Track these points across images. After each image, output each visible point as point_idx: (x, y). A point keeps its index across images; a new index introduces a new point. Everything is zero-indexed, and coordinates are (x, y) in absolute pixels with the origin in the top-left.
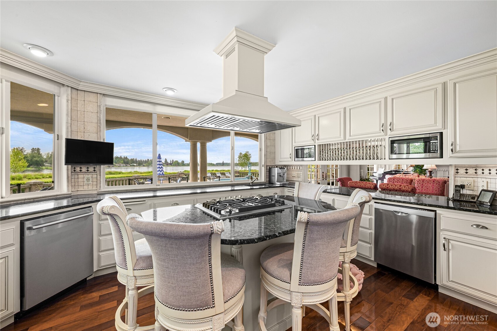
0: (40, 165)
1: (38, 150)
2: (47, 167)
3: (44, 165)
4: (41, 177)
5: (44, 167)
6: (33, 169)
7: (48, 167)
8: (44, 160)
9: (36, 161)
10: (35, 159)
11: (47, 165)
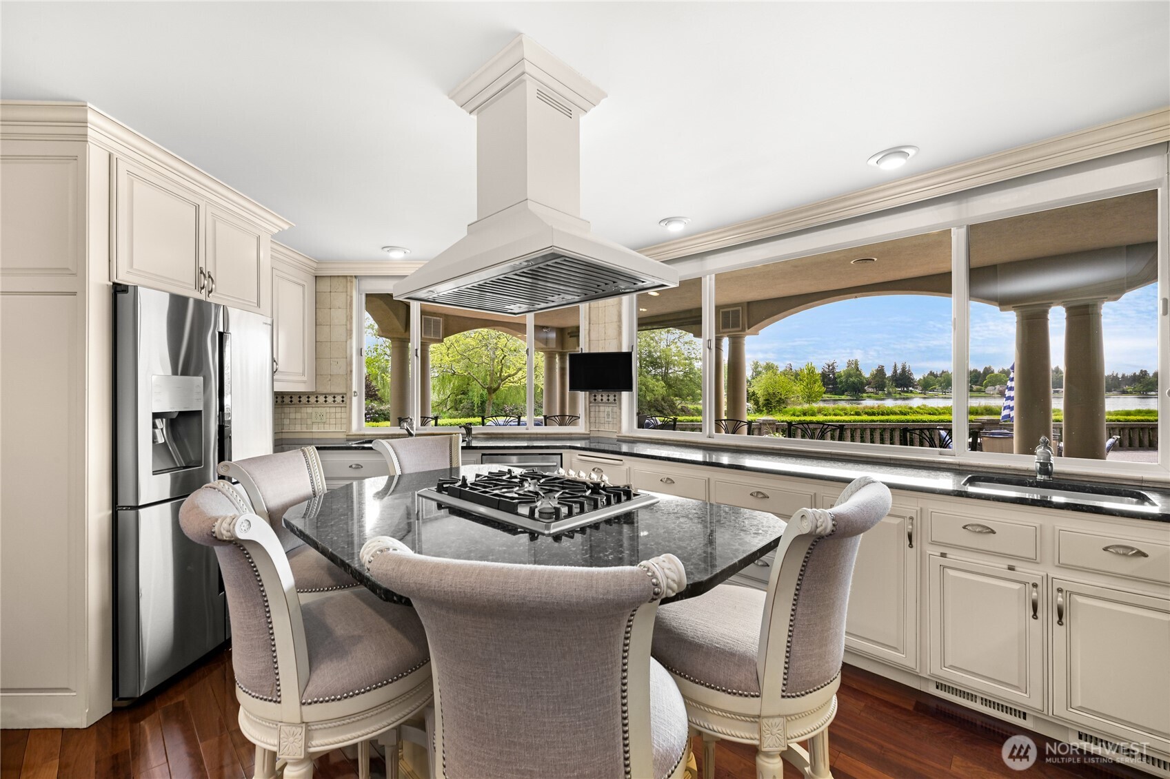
0: (860, 391)
1: (856, 364)
2: (869, 395)
3: (864, 391)
4: (842, 413)
5: (865, 395)
6: (849, 398)
7: (872, 395)
8: (865, 381)
9: (853, 382)
10: (851, 379)
11: (871, 390)
